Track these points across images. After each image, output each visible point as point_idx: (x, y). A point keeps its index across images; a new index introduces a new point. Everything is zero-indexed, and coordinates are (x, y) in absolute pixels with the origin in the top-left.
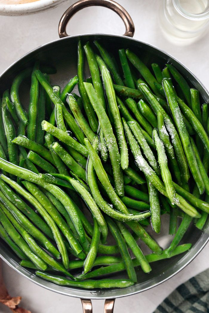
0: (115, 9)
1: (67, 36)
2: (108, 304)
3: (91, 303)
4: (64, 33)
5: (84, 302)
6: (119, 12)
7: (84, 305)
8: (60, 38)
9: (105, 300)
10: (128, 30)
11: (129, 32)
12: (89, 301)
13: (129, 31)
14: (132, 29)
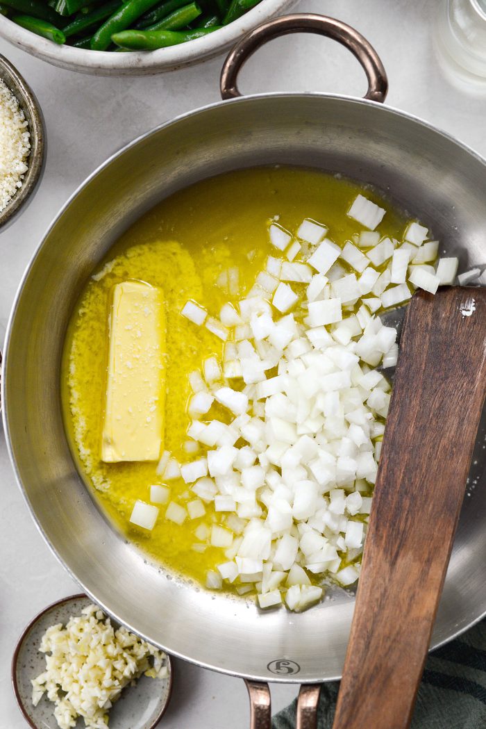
0: (348, 41)
1: (239, 95)
2: (305, 695)
3: (268, 690)
4: (232, 90)
5: (251, 687)
6: (356, 48)
7: (253, 693)
8: (224, 99)
9: (299, 685)
10: (374, 87)
11: (376, 93)
12: (263, 685)
13: (376, 90)
14: (383, 85)
